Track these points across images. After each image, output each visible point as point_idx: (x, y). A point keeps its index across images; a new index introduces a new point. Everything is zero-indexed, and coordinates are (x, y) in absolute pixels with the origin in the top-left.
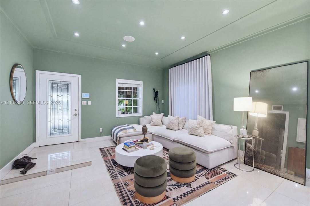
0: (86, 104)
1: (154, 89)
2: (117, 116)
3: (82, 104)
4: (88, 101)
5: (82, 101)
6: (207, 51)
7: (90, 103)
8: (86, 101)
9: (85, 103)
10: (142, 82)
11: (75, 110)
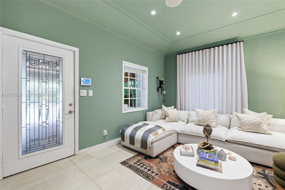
0: (86, 95)
1: (157, 78)
2: (124, 112)
3: (81, 95)
4: (90, 91)
5: (81, 91)
6: (238, 37)
7: (91, 93)
8: (86, 91)
9: (84, 93)
10: (147, 68)
11: (70, 105)
